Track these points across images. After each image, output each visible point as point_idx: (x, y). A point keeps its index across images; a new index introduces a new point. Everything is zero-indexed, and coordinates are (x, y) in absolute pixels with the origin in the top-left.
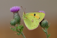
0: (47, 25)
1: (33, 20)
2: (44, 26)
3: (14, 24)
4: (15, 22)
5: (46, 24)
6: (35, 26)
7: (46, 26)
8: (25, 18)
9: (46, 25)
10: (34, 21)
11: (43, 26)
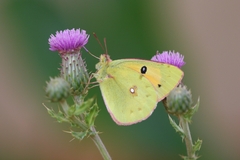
0: (187, 107)
1: (135, 87)
2: (177, 110)
3: (59, 95)
4: (64, 90)
5: (183, 102)
6: (140, 109)
7: (184, 111)
8: (106, 78)
9: (181, 107)
10: (138, 91)
11: (171, 109)
